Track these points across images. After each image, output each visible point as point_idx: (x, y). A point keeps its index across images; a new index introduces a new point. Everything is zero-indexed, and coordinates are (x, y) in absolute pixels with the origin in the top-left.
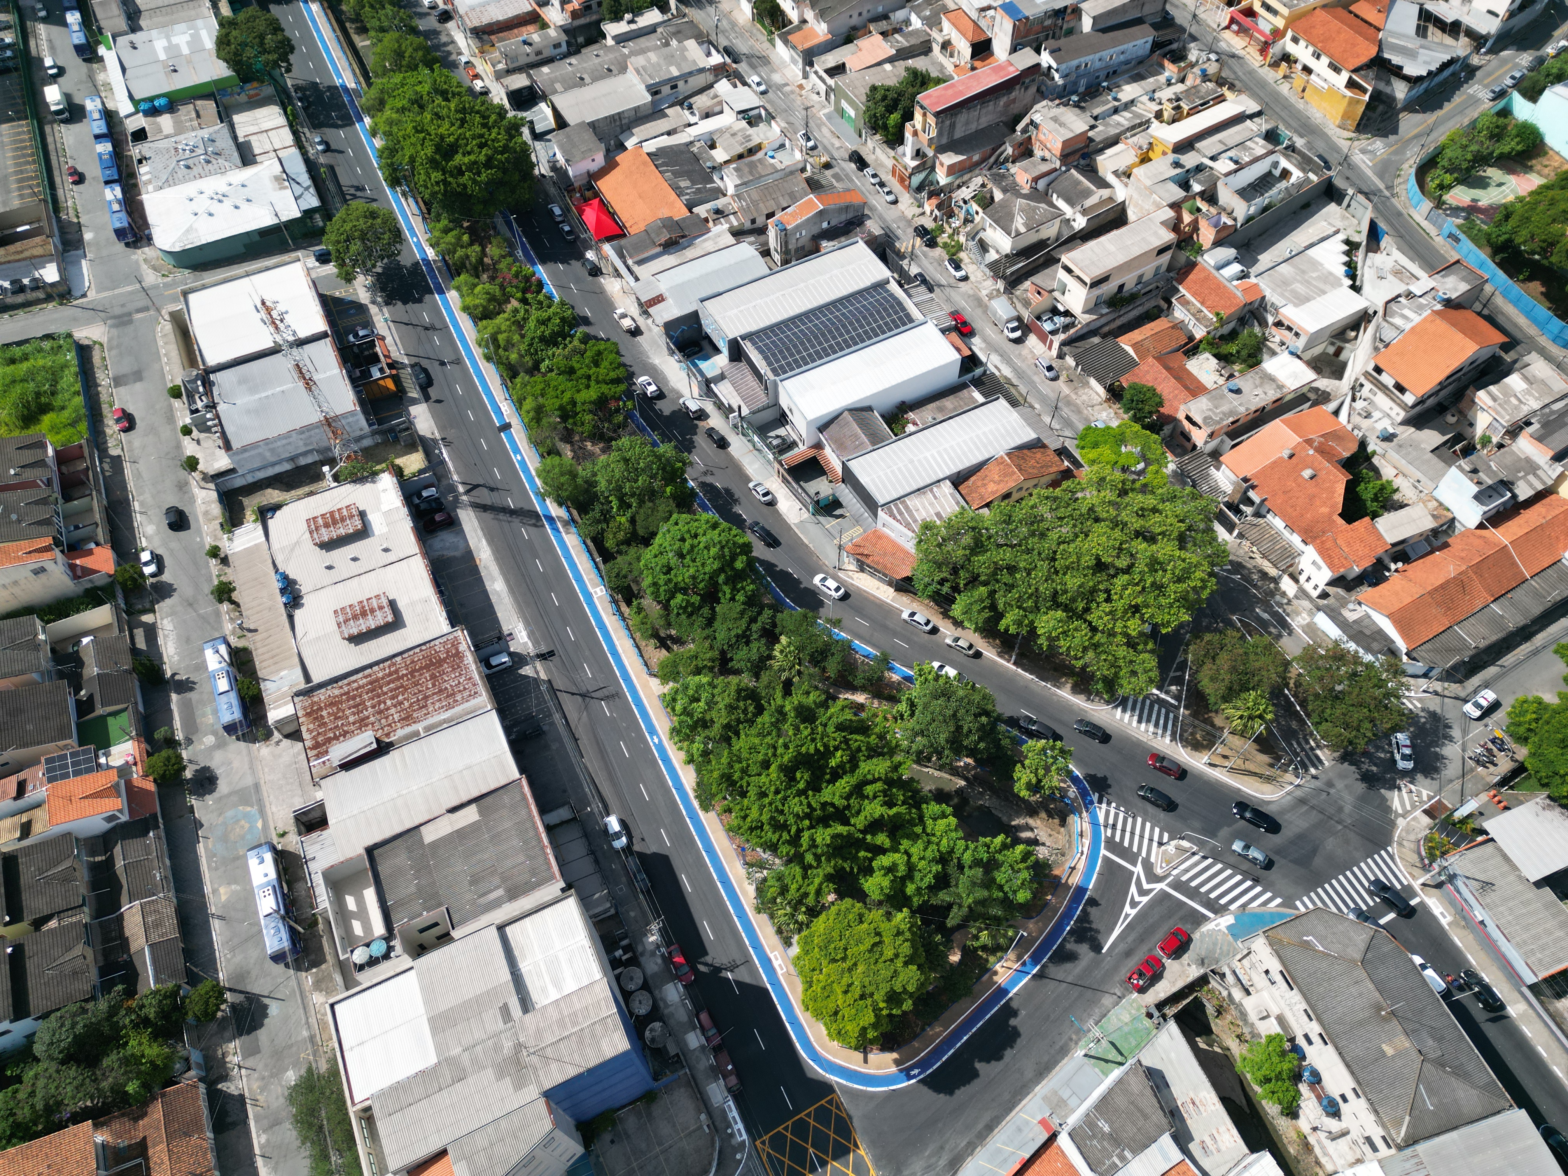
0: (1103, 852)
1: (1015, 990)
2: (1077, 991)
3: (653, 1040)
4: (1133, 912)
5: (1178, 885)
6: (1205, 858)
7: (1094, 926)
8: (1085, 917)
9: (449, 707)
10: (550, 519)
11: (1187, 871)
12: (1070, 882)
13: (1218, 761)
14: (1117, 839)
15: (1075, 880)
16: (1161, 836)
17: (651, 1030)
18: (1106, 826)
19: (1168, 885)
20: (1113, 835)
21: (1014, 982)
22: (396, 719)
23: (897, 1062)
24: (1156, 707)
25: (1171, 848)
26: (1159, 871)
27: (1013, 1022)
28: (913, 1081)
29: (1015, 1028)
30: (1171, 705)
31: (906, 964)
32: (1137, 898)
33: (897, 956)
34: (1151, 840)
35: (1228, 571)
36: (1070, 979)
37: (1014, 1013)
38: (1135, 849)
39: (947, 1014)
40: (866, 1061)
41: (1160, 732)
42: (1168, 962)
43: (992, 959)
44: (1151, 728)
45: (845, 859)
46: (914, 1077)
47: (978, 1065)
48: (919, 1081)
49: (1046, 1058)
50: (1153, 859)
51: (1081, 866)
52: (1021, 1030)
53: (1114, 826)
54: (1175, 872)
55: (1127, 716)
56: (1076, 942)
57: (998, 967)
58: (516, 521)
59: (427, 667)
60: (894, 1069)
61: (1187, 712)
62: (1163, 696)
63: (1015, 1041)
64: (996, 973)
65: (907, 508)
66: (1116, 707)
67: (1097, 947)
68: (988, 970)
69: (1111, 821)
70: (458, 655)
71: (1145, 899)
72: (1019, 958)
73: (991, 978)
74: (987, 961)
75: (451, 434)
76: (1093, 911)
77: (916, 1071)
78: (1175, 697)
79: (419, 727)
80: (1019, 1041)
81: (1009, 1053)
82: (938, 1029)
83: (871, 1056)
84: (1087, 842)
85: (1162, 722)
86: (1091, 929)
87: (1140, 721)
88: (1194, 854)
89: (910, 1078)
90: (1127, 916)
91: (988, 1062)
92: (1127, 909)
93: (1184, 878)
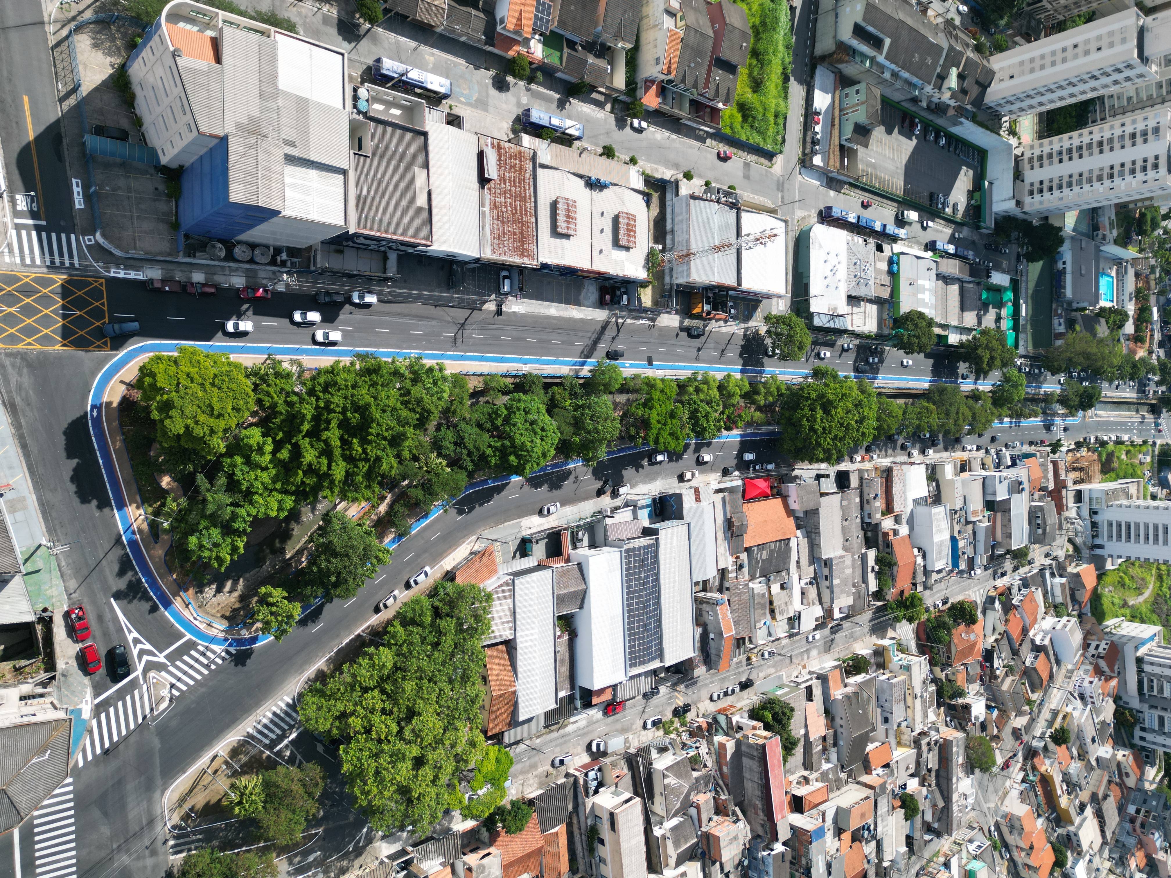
0: (188, 636)
1: (117, 516)
2: (92, 563)
3: (214, 246)
4: (130, 638)
5: (134, 684)
6: (144, 717)
7: (135, 601)
8: (146, 597)
9: (492, 233)
10: (583, 364)
11: (141, 698)
12: (178, 599)
13: (215, 765)
14: (193, 652)
15: (178, 603)
16: (178, 689)
17: (221, 249)
18: (207, 648)
19: (137, 677)
20: (198, 651)
21: (124, 518)
22: (498, 200)
23: (109, 404)
24: (279, 732)
25: (165, 692)
26: (152, 674)
28: (89, 408)
30: (275, 746)
31: (187, 427)
32: (139, 646)
33: (197, 422)
34: (179, 679)
35: (358, 842)
36: (104, 562)
37: (100, 507)
38: (178, 663)
39: (126, 457)
40: (122, 382)
41: (259, 727)
42: (78, 647)
43: (150, 510)
44: (265, 721)
45: (283, 421)
46: (92, 411)
48: (86, 413)
49: (54, 514)
50: (163, 673)
51: (186, 613)
52: (85, 506)
53: (203, 654)
54: (145, 687)
55: (283, 706)
56: (130, 581)
57: (141, 511)
58: (590, 342)
59: (522, 233)
61: (264, 756)
62: (286, 742)
63: (79, 497)
64: (138, 508)
65: (505, 598)
66: (293, 700)
67: (117, 596)
68: (143, 503)
69: (209, 654)
70: (522, 255)
71: (135, 652)
72: (140, 531)
73: (136, 502)
74: (150, 506)
75: (655, 332)
76: (147, 606)
77: (95, 414)
79: (487, 209)
80: (78, 500)
81: (73, 488)
82: (118, 444)
83: (123, 387)
84: (202, 626)
85: (266, 732)
86: (134, 597)
87: (274, 714)
88: (152, 710)
89: (93, 407)
90: (130, 632)
91: (75, 470)
92: (135, 634)
93: (136, 692)
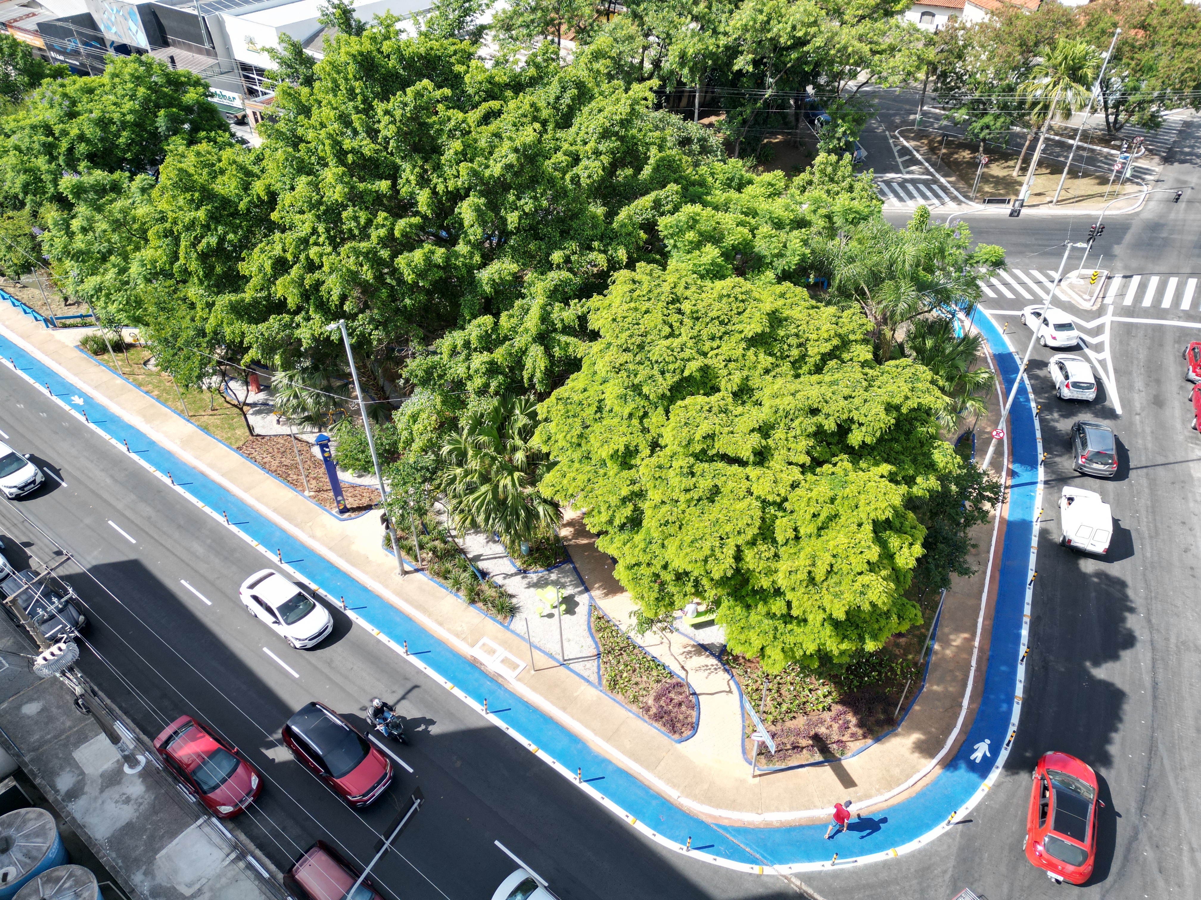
0: (988, 312)
4: (1106, 356)
5: (1130, 312)
6: (1127, 277)
11: (1121, 294)
16: (1046, 276)
19: (1117, 315)
23: (926, 749)
24: (910, 186)
25: (1073, 281)
26: (1087, 306)
27: (1084, 567)
28: (995, 774)
29: (1102, 578)
30: (928, 180)
32: (1093, 341)
40: (846, 780)
41: (935, 201)
44: (922, 201)
46: (987, 764)
47: (1100, 673)
50: (1063, 298)
54: (1109, 301)
56: (1063, 417)
62: (908, 176)
67: (1104, 412)
71: (1104, 338)
77: (981, 750)
78: (923, 174)
83: (853, 762)
88: (1109, 277)
89: (980, 771)
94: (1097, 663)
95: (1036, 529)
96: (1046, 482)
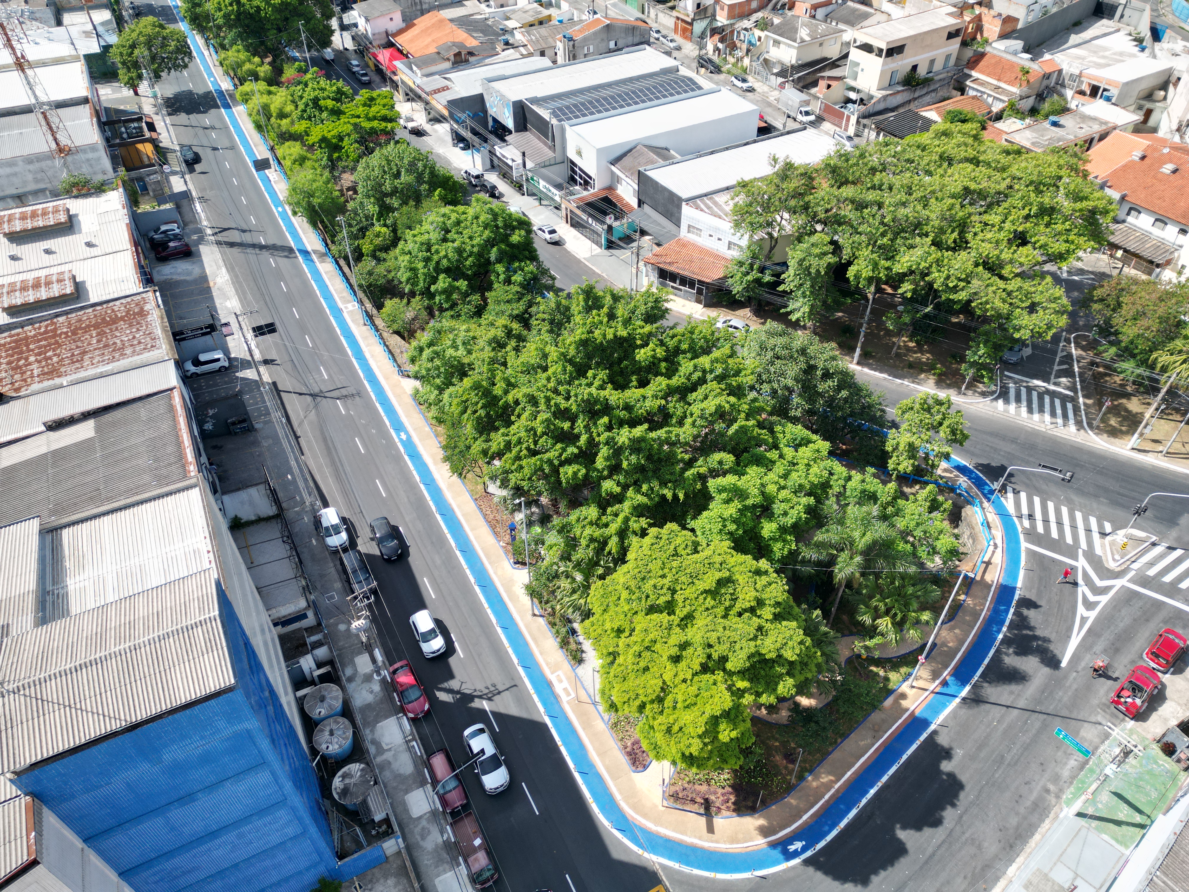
0: (1024, 545)
1: (941, 718)
2: (1036, 721)
3: (345, 792)
4: (1092, 615)
5: (1144, 581)
7: (1039, 633)
8: (1020, 622)
9: (113, 360)
12: (988, 578)
13: (1149, 446)
14: (1040, 529)
16: (1101, 526)
17: (344, 777)
18: (1020, 517)
20: (1033, 526)
21: (936, 710)
23: (765, 832)
25: (1120, 536)
26: (1112, 565)
27: (946, 766)
28: (794, 862)
29: (952, 776)
30: (1067, 396)
32: (1092, 598)
34: (1088, 530)
36: (1021, 704)
37: (947, 754)
38: (1069, 540)
39: (836, 755)
40: (710, 829)
41: (1060, 421)
42: (1166, 678)
43: (893, 676)
44: (1047, 417)
46: (796, 854)
47: (902, 834)
48: (807, 862)
49: (1014, 821)
52: (963, 778)
53: (1031, 516)
54: (1135, 566)
56: (1017, 654)
57: (905, 688)
58: (265, 254)
60: (761, 842)
61: (1089, 402)
62: (1052, 387)
63: (956, 796)
64: (903, 696)
65: (715, 203)
66: (996, 399)
67: (1053, 662)
68: (890, 692)
69: (1025, 511)
71: (1104, 599)
72: (935, 675)
73: (896, 702)
74: (887, 679)
76: (1031, 614)
77: (798, 845)
80: (962, 795)
81: (949, 814)
82: (825, 779)
83: (718, 822)
84: (998, 534)
85: (1059, 411)
86: (1036, 638)
87: (1030, 410)
88: (1154, 544)
89: (789, 856)
90: (1084, 620)
91: (918, 828)
92: (1081, 610)
93: (1152, 572)
94: (904, 828)
95: (933, 727)
96: (964, 699)
